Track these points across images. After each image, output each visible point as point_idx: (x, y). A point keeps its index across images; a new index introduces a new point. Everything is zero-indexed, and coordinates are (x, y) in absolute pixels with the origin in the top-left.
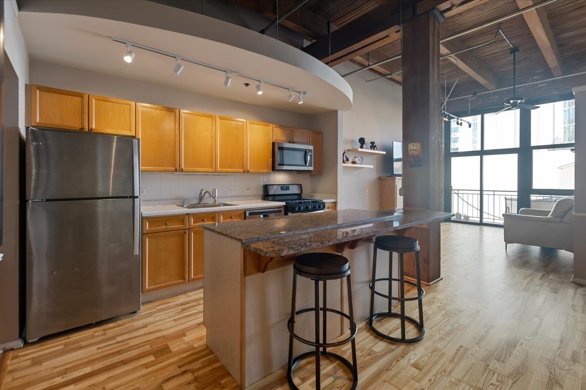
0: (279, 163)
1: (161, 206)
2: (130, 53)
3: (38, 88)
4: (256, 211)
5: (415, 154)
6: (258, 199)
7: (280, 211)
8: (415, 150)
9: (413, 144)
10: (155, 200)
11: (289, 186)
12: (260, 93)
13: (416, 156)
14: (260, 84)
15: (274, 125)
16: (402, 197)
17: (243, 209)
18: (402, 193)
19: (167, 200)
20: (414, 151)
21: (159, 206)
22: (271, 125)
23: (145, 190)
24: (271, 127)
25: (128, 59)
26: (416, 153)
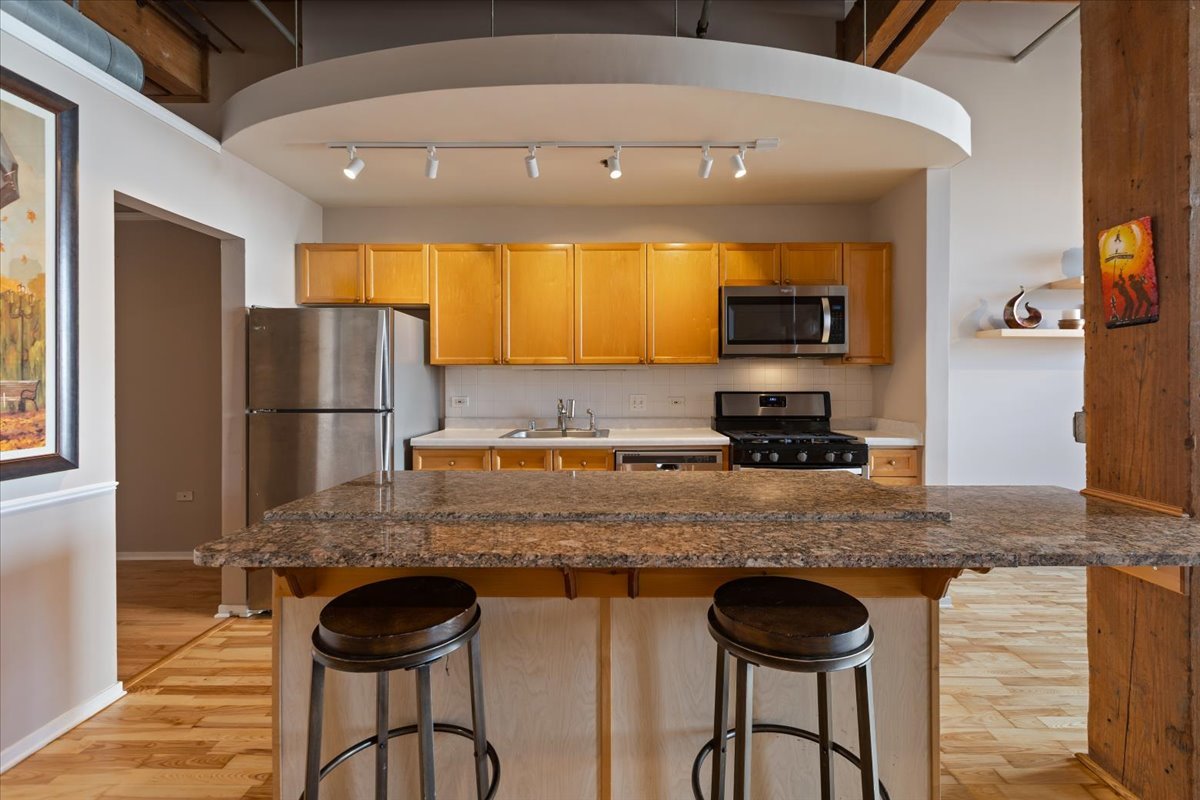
0: (732, 337)
1: (491, 430)
2: (351, 164)
3: (307, 248)
4: (641, 454)
5: (1126, 273)
6: (701, 426)
7: (713, 459)
8: (1122, 257)
9: (1114, 231)
10: (483, 418)
11: (787, 396)
12: (616, 174)
13: (1132, 277)
14: (614, 154)
15: (723, 246)
16: (1083, 446)
17: (613, 447)
18: (1082, 430)
19: (503, 418)
20: (1119, 262)
21: (488, 430)
22: (715, 245)
23: (468, 399)
24: (715, 250)
25: (351, 174)
26: (1129, 267)
